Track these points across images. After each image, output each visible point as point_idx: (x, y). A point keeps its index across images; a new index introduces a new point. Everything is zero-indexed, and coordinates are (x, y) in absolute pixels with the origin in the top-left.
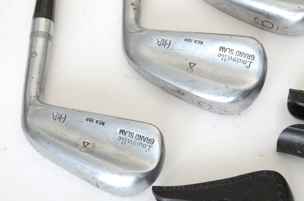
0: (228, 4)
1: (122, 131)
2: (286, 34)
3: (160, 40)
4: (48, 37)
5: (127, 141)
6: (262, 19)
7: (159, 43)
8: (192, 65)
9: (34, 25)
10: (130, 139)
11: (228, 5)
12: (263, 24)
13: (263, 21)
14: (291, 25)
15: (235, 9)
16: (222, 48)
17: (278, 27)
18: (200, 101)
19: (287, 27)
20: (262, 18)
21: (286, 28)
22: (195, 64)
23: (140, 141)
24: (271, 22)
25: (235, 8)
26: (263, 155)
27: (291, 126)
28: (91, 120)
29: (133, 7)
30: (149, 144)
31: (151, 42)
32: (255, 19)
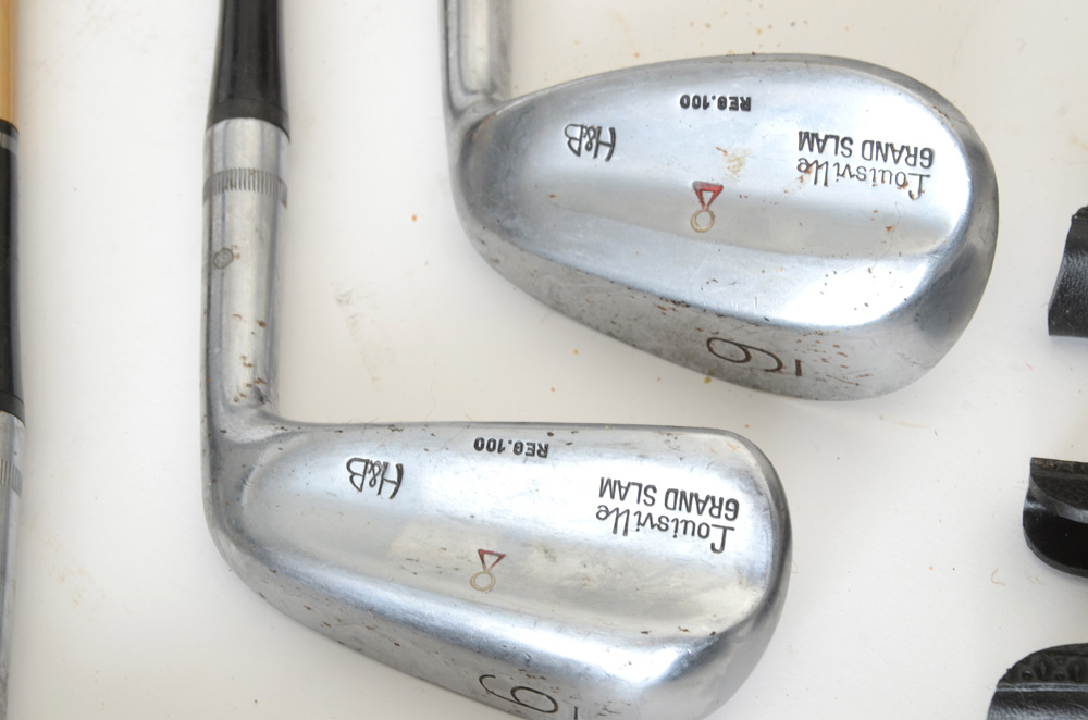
0: (371, 625)
6: (507, 679)
11: (369, 628)
12: (517, 697)
13: (514, 686)
14: (622, 702)
15: (397, 644)
17: (576, 709)
19: (611, 708)
20: (509, 678)
21: (605, 712)
24: (546, 693)
25: (399, 641)
32: (484, 681)
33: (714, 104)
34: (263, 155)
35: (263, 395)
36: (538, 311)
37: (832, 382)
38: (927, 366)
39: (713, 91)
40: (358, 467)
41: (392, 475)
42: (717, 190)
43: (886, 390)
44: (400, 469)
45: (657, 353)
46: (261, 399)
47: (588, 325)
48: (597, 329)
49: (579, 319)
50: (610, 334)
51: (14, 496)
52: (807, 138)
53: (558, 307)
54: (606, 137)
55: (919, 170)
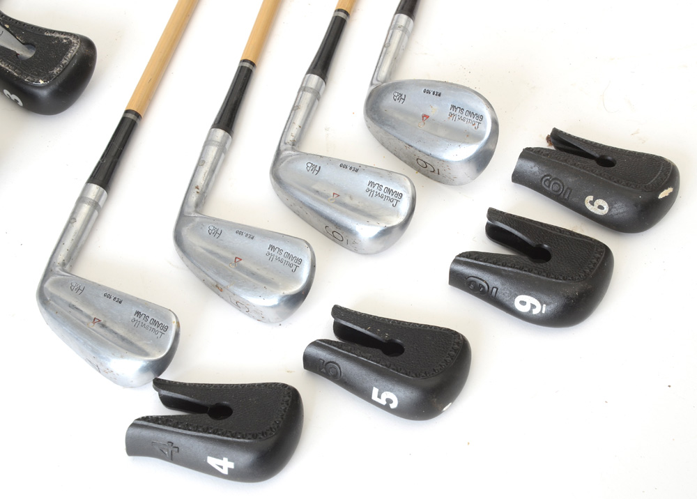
1: (138, 313)
2: (355, 251)
3: (212, 228)
4: (96, 206)
5: (140, 324)
6: (332, 229)
7: (210, 231)
8: (237, 260)
9: (85, 190)
10: (144, 322)
11: (301, 208)
12: (334, 235)
13: (333, 231)
15: (307, 213)
16: (272, 247)
17: (347, 240)
18: (238, 300)
19: (356, 241)
21: (354, 243)
22: (241, 260)
23: (153, 327)
24: (341, 234)
26: (291, 372)
27: (320, 340)
28: (109, 296)
29: (197, 190)
30: (162, 331)
31: (201, 228)
32: (326, 228)
33: (432, 93)
34: (317, 86)
35: (295, 144)
36: (378, 144)
37: (447, 178)
38: (473, 179)
39: (432, 90)
40: (310, 165)
41: (317, 169)
42: (428, 117)
43: (461, 184)
44: (320, 168)
45: (405, 162)
46: (293, 145)
47: (389, 151)
48: (392, 152)
49: (387, 148)
50: (394, 154)
51: (223, 154)
52: (453, 107)
53: (383, 144)
54: (403, 97)
55: (478, 121)
